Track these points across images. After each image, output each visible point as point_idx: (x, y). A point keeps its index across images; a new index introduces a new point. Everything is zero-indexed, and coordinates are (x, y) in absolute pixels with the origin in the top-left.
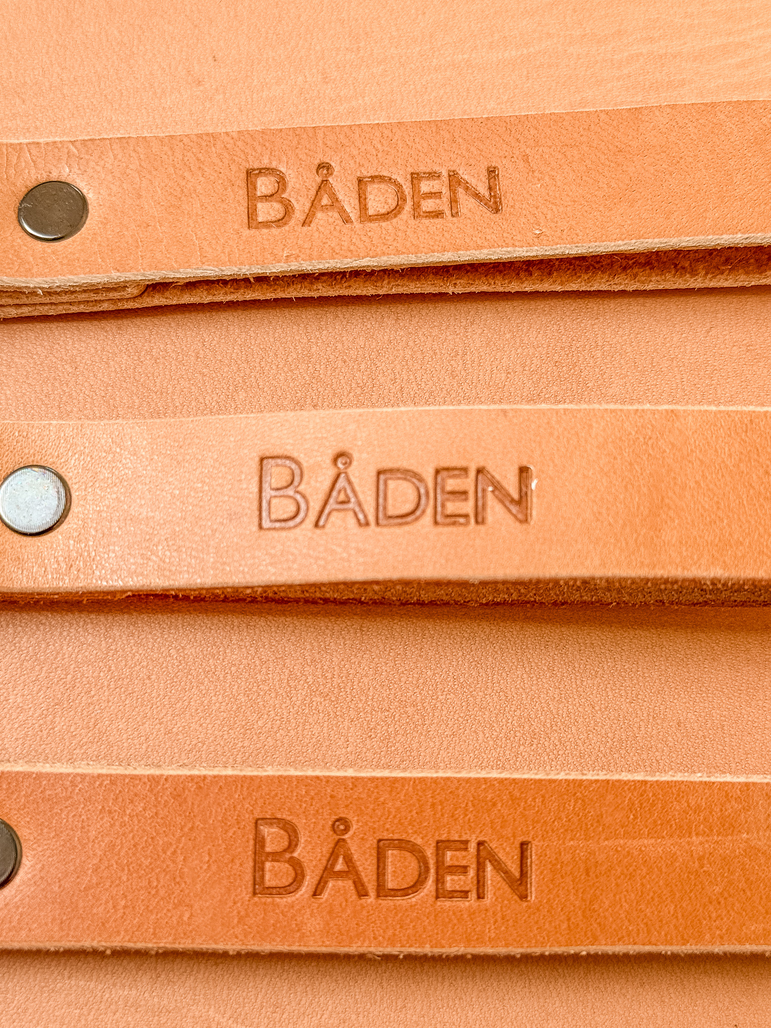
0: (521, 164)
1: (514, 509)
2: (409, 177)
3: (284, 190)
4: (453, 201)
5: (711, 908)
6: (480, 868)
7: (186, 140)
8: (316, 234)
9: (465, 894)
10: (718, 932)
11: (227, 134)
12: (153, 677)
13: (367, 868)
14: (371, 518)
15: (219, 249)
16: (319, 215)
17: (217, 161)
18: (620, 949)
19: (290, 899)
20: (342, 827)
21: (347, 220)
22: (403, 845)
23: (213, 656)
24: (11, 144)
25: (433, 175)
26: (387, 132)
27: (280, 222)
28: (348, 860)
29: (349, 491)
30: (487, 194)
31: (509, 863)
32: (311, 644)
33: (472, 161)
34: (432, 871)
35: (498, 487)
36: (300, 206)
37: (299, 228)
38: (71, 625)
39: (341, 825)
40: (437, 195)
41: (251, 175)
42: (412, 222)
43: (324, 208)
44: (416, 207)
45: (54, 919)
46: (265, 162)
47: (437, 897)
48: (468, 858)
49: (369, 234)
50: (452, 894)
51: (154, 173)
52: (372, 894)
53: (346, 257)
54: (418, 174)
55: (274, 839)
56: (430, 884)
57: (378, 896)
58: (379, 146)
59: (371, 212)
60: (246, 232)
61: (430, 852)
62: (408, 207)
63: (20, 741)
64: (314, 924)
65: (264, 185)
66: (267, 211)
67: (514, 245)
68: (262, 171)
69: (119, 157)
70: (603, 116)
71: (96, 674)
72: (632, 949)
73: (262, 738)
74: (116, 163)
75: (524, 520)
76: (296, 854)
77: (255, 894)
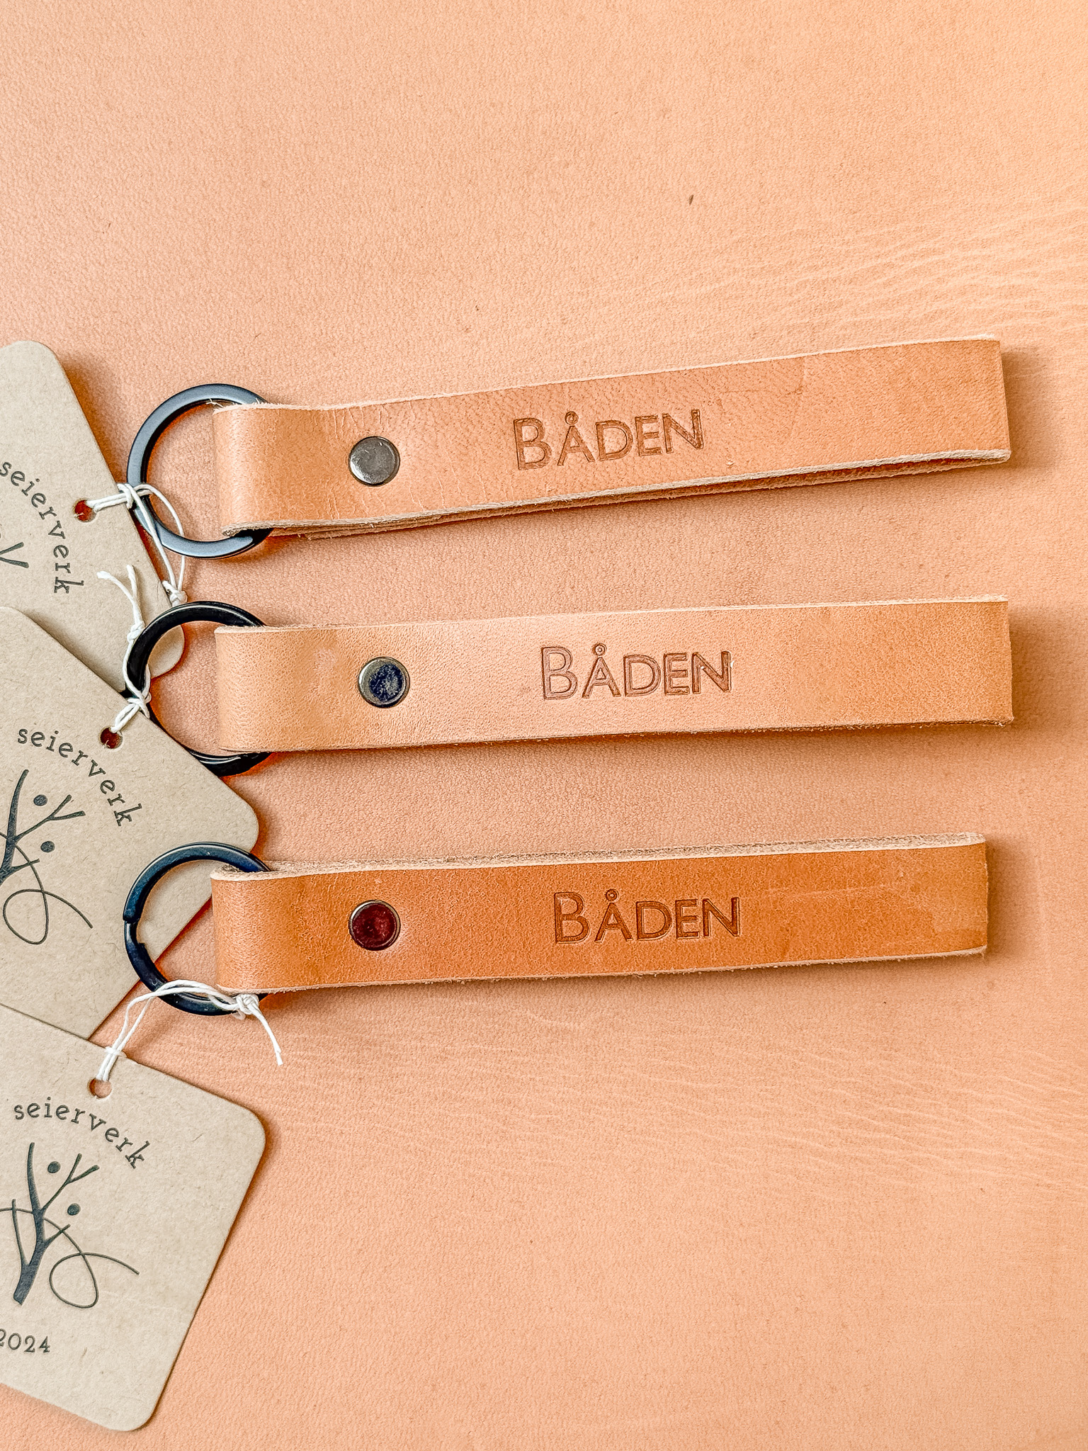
0: (716, 407)
1: (719, 680)
2: (634, 421)
3: (542, 437)
4: (667, 439)
5: (860, 934)
6: (705, 915)
7: (467, 399)
8: (569, 472)
9: (696, 934)
10: (865, 948)
11: (497, 392)
12: (471, 792)
13: (630, 921)
14: (622, 690)
15: (499, 487)
16: (569, 455)
17: (491, 415)
18: (799, 963)
19: (580, 943)
20: (612, 895)
21: (590, 458)
22: (652, 905)
23: (512, 774)
24: (339, 410)
25: (652, 418)
26: (616, 385)
27: (541, 462)
28: (618, 917)
29: (605, 671)
30: (692, 432)
31: (724, 912)
32: (580, 762)
33: (679, 406)
34: (674, 920)
35: (707, 665)
36: (555, 448)
37: (555, 467)
38: (411, 758)
39: (611, 894)
40: (655, 435)
41: (517, 424)
42: (638, 458)
43: (572, 450)
44: (640, 444)
45: (426, 964)
46: (527, 414)
47: (677, 937)
48: (697, 910)
49: (607, 470)
50: (686, 935)
51: (446, 427)
52: (635, 937)
53: (591, 490)
54: (640, 418)
55: (567, 905)
56: (672, 929)
57: (638, 938)
58: (610, 397)
59: (607, 451)
60: (517, 473)
61: (671, 909)
62: (634, 446)
63: (383, 841)
64: (597, 959)
65: (528, 432)
66: (531, 454)
67: (713, 475)
68: (525, 421)
69: (419, 416)
70: (775, 365)
71: (431, 792)
72: (807, 962)
73: (550, 829)
74: (417, 421)
75: (726, 689)
76: (582, 915)
77: (557, 941)
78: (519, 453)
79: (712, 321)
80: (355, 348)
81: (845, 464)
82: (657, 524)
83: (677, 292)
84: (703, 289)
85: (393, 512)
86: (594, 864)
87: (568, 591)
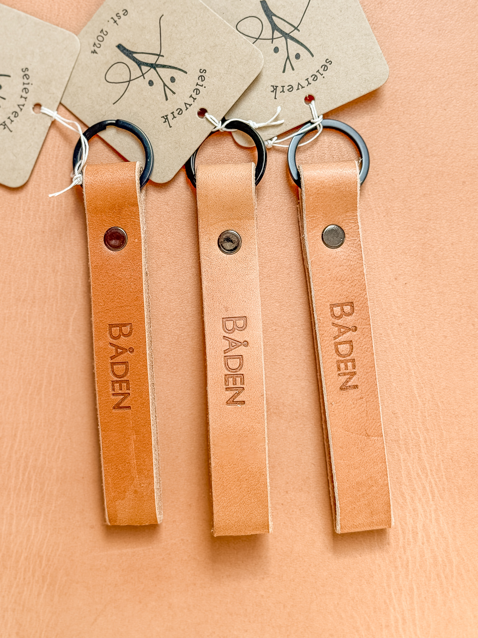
0: (359, 397)
1: (231, 400)
2: (353, 358)
3: (345, 315)
4: (345, 374)
5: (115, 466)
6: (122, 394)
7: (363, 280)
8: (329, 328)
9: (114, 390)
10: (108, 468)
11: (366, 294)
12: (180, 283)
13: (119, 359)
14: (227, 354)
15: (322, 296)
16: (337, 328)
17: (355, 291)
18: (101, 438)
19: (108, 336)
20: (131, 350)
21: (335, 338)
22: (127, 369)
23: (188, 302)
24: (357, 220)
25: (354, 367)
26: (369, 350)
27: (333, 315)
28: (121, 353)
29: (236, 346)
30: (348, 385)
31: (124, 403)
32: (194, 334)
33: (360, 380)
34: (120, 379)
35: (238, 394)
36: (339, 322)
37: (331, 322)
38: (194, 254)
39: (132, 350)
40: (346, 368)
41: (351, 304)
42: (335, 360)
43: (339, 330)
45: (98, 263)
46: (356, 308)
47: (112, 381)
48: (124, 391)
49: (330, 346)
50: (113, 386)
51: (349, 270)
52: (112, 361)
53: (320, 339)
54: (354, 361)
55: (126, 330)
56: (116, 379)
57: (111, 363)
58: (364, 347)
59: (339, 346)
60: (328, 304)
61: (125, 378)
62: (341, 358)
63: (156, 242)
64: (101, 344)
65: (347, 309)
66: (337, 310)
67: (327, 395)
68: (352, 307)
69: (355, 257)
70: (379, 424)
71: (179, 264)
72: (101, 442)
73: (163, 320)
74: (353, 257)
75: (227, 403)
76: (122, 336)
77: (109, 325)
78: (337, 305)
79: (401, 393)
80: (388, 226)
81: (333, 457)
82: (305, 369)
83: (414, 377)
84: (415, 389)
85: (310, 246)
86: (146, 342)
87: (274, 328)
